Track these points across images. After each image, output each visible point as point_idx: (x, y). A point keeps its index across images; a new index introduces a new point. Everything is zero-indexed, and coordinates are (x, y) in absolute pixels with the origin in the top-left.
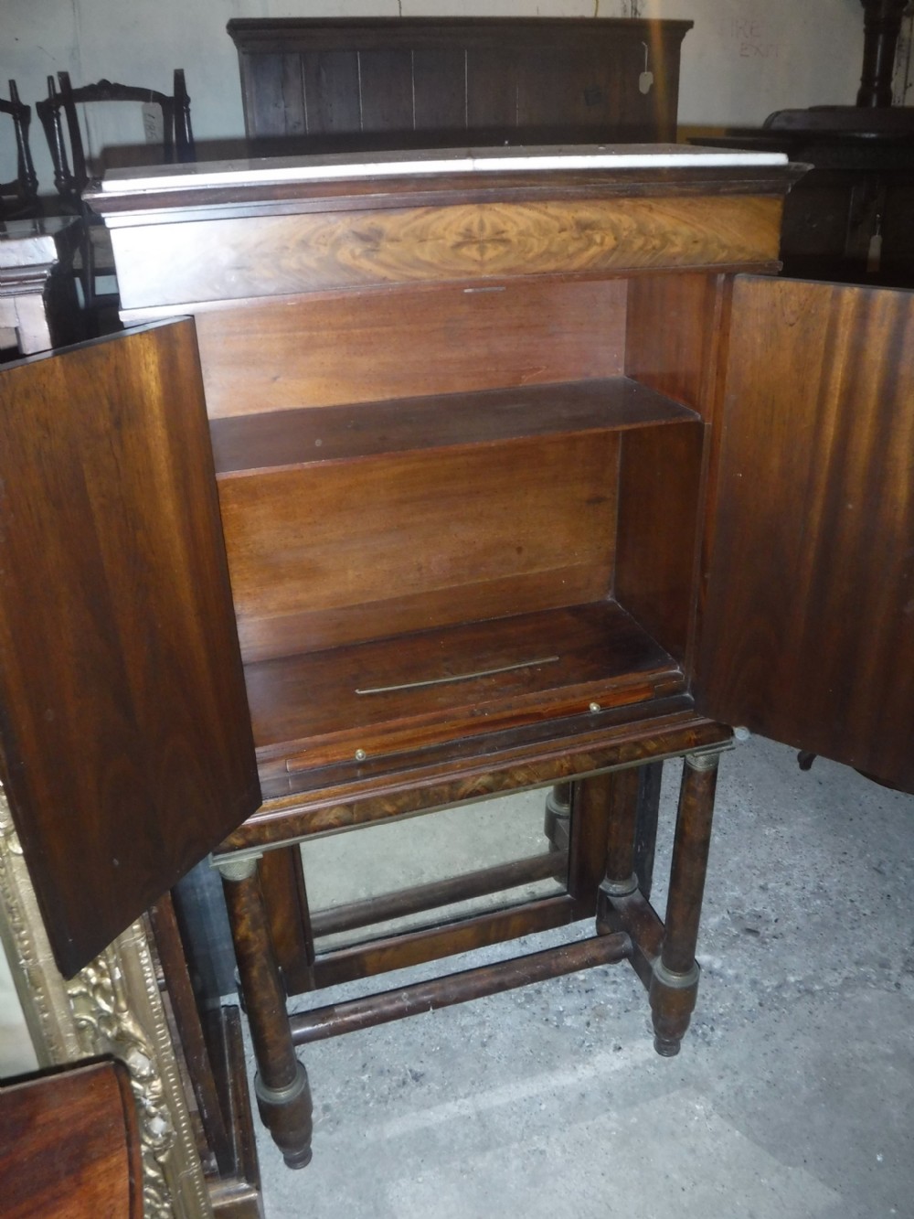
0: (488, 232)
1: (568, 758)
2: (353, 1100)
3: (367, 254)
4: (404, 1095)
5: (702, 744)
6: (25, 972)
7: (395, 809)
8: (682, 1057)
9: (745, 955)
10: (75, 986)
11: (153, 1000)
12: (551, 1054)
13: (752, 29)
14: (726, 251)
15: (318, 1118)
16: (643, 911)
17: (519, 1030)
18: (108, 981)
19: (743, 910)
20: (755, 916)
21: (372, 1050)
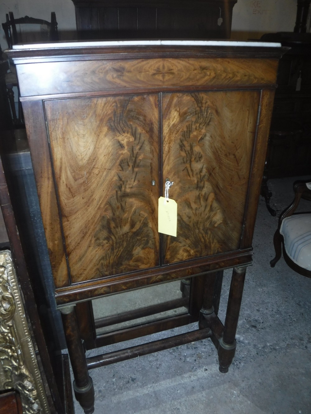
0: (166, 69)
1: (191, 269)
2: (110, 389)
3: (118, 77)
4: (128, 387)
5: (241, 264)
7: (126, 287)
9: (252, 335)
10: (3, 356)
11: (34, 360)
12: (182, 372)
13: (257, 4)
14: (257, 79)
15: (97, 395)
16: (216, 321)
17: (170, 363)
18: (16, 354)
19: (251, 319)
20: (255, 321)
21: (117, 369)
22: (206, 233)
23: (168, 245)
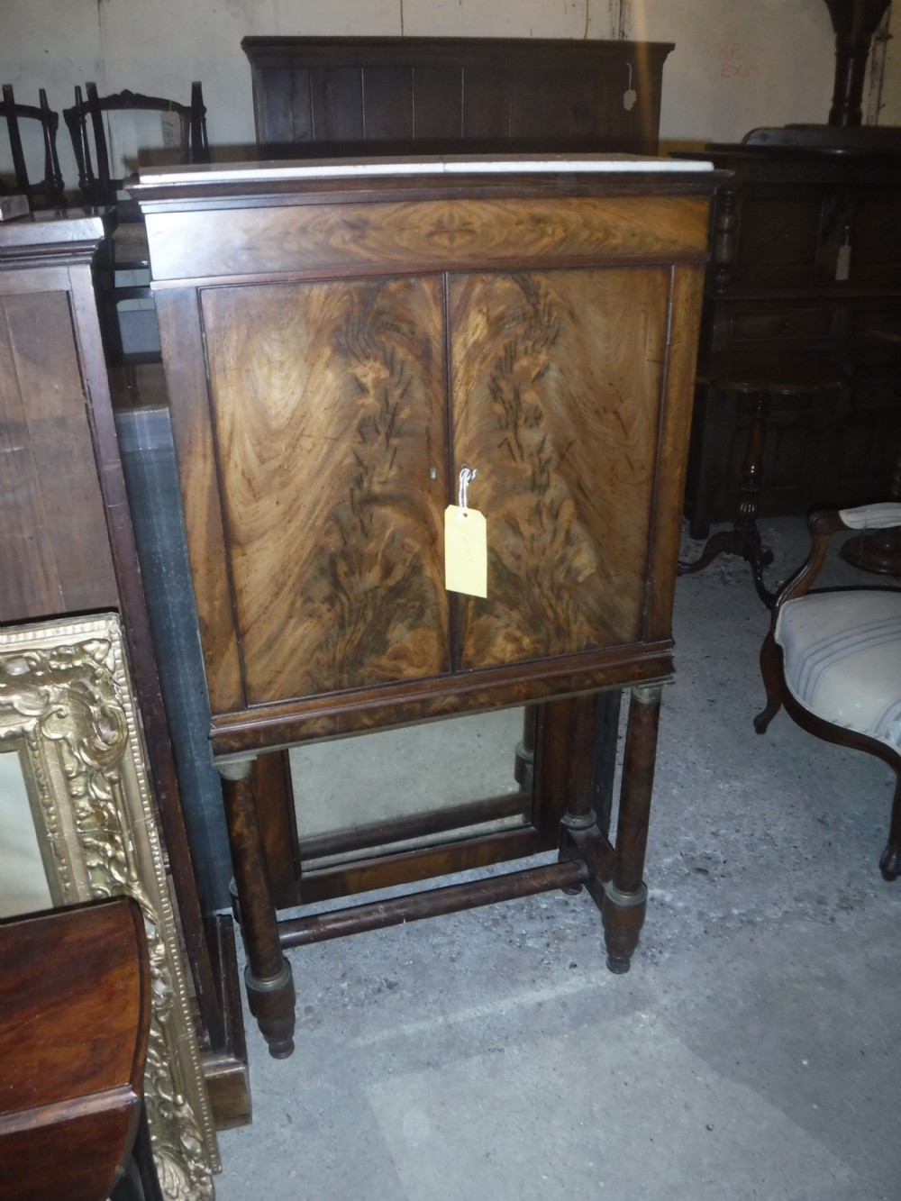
0: (457, 222)
1: (526, 684)
2: (333, 1003)
3: (355, 240)
4: (379, 1000)
5: (646, 678)
6: (51, 844)
7: (373, 722)
8: (631, 975)
9: (695, 890)
10: (93, 858)
13: (733, 50)
14: (661, 244)
15: (301, 1017)
16: (600, 843)
17: (484, 949)
18: (122, 854)
19: (695, 853)
20: (706, 858)
21: (352, 962)
22: (559, 597)
23: (469, 622)
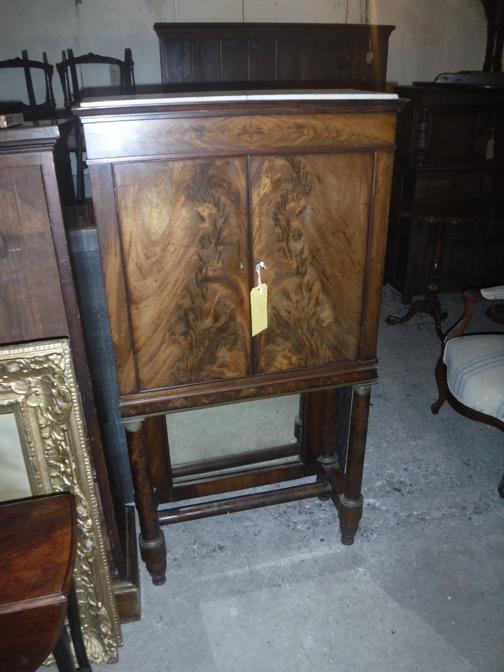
0: (254, 128)
1: (294, 383)
2: (188, 556)
3: (198, 138)
4: (214, 555)
5: (362, 380)
6: (32, 463)
7: (208, 401)
8: (354, 546)
9: (393, 500)
10: (54, 472)
11: (90, 483)
12: (289, 541)
13: (430, 29)
14: (369, 139)
15: (171, 563)
16: (339, 473)
18: (69, 470)
19: (394, 479)
20: (400, 482)
21: (200, 534)
23: (262, 347)
